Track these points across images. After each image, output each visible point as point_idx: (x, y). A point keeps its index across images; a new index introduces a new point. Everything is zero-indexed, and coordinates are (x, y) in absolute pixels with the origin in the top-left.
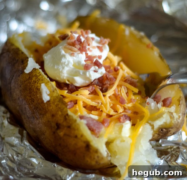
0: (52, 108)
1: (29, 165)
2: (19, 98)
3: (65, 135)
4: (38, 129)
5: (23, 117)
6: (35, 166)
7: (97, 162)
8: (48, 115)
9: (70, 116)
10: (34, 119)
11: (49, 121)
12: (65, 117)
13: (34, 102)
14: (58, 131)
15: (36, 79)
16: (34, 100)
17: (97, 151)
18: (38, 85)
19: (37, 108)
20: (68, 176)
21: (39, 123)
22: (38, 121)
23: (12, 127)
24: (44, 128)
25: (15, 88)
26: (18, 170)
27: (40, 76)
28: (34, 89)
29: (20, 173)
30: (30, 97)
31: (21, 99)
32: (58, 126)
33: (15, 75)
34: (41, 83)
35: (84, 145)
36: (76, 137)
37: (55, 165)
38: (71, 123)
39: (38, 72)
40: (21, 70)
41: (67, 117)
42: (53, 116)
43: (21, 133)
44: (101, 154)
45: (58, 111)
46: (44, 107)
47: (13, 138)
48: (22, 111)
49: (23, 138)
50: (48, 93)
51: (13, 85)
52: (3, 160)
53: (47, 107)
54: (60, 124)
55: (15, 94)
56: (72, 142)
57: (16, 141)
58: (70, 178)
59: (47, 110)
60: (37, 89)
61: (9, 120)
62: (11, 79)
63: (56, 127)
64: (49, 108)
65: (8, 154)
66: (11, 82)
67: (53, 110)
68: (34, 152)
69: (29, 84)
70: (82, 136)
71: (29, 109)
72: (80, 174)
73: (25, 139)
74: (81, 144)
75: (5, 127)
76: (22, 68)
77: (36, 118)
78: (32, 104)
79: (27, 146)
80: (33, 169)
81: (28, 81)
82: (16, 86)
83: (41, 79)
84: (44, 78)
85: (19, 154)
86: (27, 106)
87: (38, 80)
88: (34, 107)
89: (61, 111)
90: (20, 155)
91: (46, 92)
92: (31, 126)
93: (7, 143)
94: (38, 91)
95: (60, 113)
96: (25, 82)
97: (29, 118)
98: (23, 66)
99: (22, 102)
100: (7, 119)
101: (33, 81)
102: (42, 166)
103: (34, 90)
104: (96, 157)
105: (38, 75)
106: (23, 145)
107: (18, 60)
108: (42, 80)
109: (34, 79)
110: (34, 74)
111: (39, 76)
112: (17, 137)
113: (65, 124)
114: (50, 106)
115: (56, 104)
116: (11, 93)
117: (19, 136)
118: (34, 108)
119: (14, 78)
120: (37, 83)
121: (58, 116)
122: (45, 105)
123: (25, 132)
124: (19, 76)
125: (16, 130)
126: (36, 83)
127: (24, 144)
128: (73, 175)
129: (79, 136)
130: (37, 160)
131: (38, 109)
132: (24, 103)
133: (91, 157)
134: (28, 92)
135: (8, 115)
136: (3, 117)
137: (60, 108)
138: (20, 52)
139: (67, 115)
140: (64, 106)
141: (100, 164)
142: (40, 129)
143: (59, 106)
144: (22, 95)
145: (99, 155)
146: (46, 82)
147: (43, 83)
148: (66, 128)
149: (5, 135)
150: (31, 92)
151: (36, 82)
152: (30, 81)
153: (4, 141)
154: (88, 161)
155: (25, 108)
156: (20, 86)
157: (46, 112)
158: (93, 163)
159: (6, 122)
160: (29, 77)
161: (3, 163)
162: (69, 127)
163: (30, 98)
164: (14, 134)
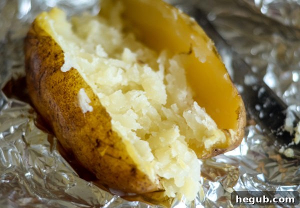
0: (92, 121)
1: (59, 181)
2: (50, 102)
3: (106, 154)
4: (73, 142)
5: (54, 124)
6: (67, 183)
7: (143, 188)
8: (87, 129)
9: (114, 132)
10: (69, 129)
11: (87, 135)
12: (108, 133)
13: (69, 109)
14: (99, 149)
15: (73, 81)
16: (69, 106)
17: (144, 177)
18: (76, 89)
19: (73, 117)
20: (107, 201)
21: (74, 136)
22: (73, 134)
23: (39, 132)
24: (81, 143)
25: (46, 88)
26: (46, 188)
27: (79, 79)
28: (70, 93)
29: (48, 192)
30: (65, 102)
31: (52, 103)
32: (98, 143)
33: (46, 71)
34: (79, 87)
35: (129, 168)
36: (120, 158)
37: (91, 185)
38: (114, 141)
39: (76, 73)
40: (53, 67)
41: (110, 133)
42: (93, 130)
43: (50, 140)
44: (149, 180)
45: (99, 125)
46: (82, 117)
47: (41, 146)
48: (53, 116)
49: (53, 147)
50: (89, 101)
51: (42, 84)
52: (27, 172)
53: (86, 117)
54: (101, 141)
55: (45, 95)
56: (114, 163)
57: (44, 150)
58: (109, 203)
59: (86, 122)
60: (74, 94)
61: (36, 122)
62: (40, 76)
63: (96, 144)
64: (88, 120)
65: (34, 165)
66: (40, 79)
67: (93, 122)
68: (65, 165)
69: (63, 87)
70: (127, 158)
71: (62, 117)
72: (121, 200)
73: (55, 148)
74: (126, 167)
75: (31, 130)
76: (55, 64)
77: (71, 129)
78: (67, 111)
79: (57, 157)
80: (63, 187)
81: (63, 83)
82: (48, 86)
83: (79, 82)
84: (83, 81)
85: (47, 165)
86: (61, 112)
87: (75, 83)
88: (69, 116)
89: (103, 126)
90: (48, 168)
91: (86, 100)
92: (64, 136)
93: (34, 151)
94: (75, 96)
95: (101, 127)
96: (59, 82)
97: (62, 127)
98: (56, 62)
99: (55, 107)
100: (34, 120)
101: (69, 83)
102: (76, 184)
103: (71, 95)
104: (143, 184)
105: (76, 76)
106: (52, 155)
107: (49, 53)
108: (81, 83)
109: (70, 80)
110: (71, 75)
111: (77, 78)
112: (46, 146)
113: (107, 141)
114: (90, 118)
115: (97, 115)
116: (40, 93)
117: (48, 143)
118: (70, 118)
119: (45, 75)
120: (75, 87)
121: (99, 131)
122: (83, 115)
123: (55, 139)
124: (51, 74)
125: (45, 136)
126: (73, 87)
127: (54, 155)
128: (112, 200)
129: (123, 158)
130: (69, 176)
131: (74, 119)
132: (56, 108)
133: (136, 183)
134: (62, 96)
135: (35, 116)
136: (29, 117)
137: (101, 121)
138: (53, 42)
139: (111, 131)
140: (107, 120)
141: (146, 190)
142: (75, 142)
143: (101, 119)
144: (54, 98)
145: (147, 181)
146: (86, 86)
147: (82, 87)
148: (107, 147)
149: (30, 141)
150: (66, 97)
151: (72, 85)
152: (65, 83)
153: (29, 148)
154: (132, 187)
155: (58, 115)
156: (53, 87)
157: (84, 124)
158: (139, 189)
159: (32, 125)
160: (65, 78)
161: (28, 176)
162: (112, 146)
163: (65, 104)
164: (42, 140)
